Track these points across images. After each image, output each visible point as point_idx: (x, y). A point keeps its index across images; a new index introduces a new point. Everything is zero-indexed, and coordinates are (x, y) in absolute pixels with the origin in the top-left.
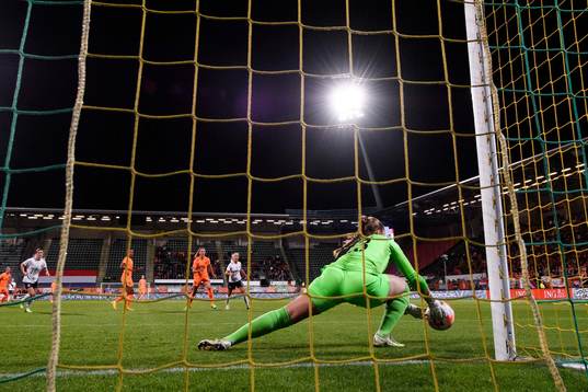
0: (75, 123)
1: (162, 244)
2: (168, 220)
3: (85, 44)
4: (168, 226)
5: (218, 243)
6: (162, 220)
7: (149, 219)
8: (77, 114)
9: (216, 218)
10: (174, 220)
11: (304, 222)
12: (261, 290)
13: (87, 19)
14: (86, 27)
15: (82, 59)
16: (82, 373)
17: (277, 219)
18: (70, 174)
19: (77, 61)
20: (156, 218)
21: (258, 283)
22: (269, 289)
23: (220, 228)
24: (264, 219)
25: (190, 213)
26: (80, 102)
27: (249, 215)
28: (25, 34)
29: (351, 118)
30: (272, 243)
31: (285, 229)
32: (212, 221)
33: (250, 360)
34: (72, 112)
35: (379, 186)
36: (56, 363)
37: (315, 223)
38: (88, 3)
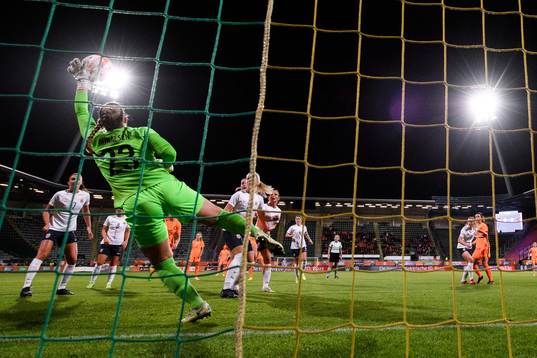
0: (257, 124)
1: (328, 225)
2: (334, 205)
3: (265, 58)
4: (334, 210)
5: (376, 224)
6: (328, 205)
7: (317, 204)
8: (259, 116)
9: (373, 203)
10: (339, 205)
11: (447, 207)
12: (411, 263)
13: (267, 37)
14: (266, 44)
15: (263, 69)
16: (262, 333)
17: (424, 204)
18: (253, 166)
19: (259, 72)
20: (323, 203)
21: (409, 258)
22: (418, 263)
23: (377, 211)
24: (414, 204)
25: (354, 200)
26: (261, 106)
27: (403, 201)
28: (215, 49)
29: (487, 121)
30: (420, 224)
31: (431, 213)
32: (370, 206)
33: (405, 322)
34: (254, 115)
35: (510, 178)
36: (242, 324)
37: (457, 208)
38: (268, 23)
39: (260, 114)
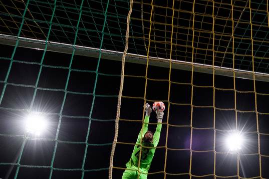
0: (113, 150)
3: (118, 115)
8: (114, 146)
13: (119, 104)
14: (119, 107)
15: (117, 121)
18: (111, 172)
19: (115, 122)
26: (116, 140)
29: (236, 150)
38: (120, 96)
39: (115, 145)
